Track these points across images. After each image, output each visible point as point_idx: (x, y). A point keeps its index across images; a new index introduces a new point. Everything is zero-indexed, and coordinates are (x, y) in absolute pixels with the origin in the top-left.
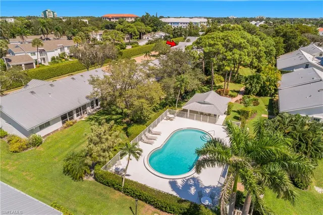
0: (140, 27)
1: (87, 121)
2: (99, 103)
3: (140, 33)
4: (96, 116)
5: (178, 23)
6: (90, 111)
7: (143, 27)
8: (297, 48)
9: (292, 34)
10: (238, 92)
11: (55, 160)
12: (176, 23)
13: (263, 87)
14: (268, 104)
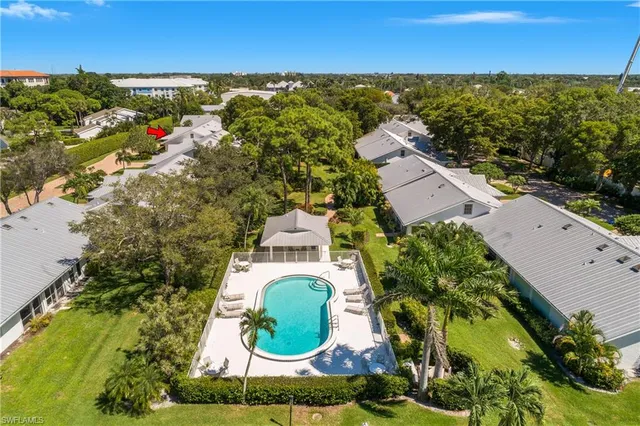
0: (73, 100)
1: (77, 309)
2: (83, 269)
3: (78, 113)
4: (90, 296)
5: (149, 89)
6: (68, 289)
7: (82, 101)
8: (376, 126)
9: (366, 106)
10: (324, 205)
11: (60, 398)
12: (144, 88)
13: (361, 192)
14: (375, 217)
